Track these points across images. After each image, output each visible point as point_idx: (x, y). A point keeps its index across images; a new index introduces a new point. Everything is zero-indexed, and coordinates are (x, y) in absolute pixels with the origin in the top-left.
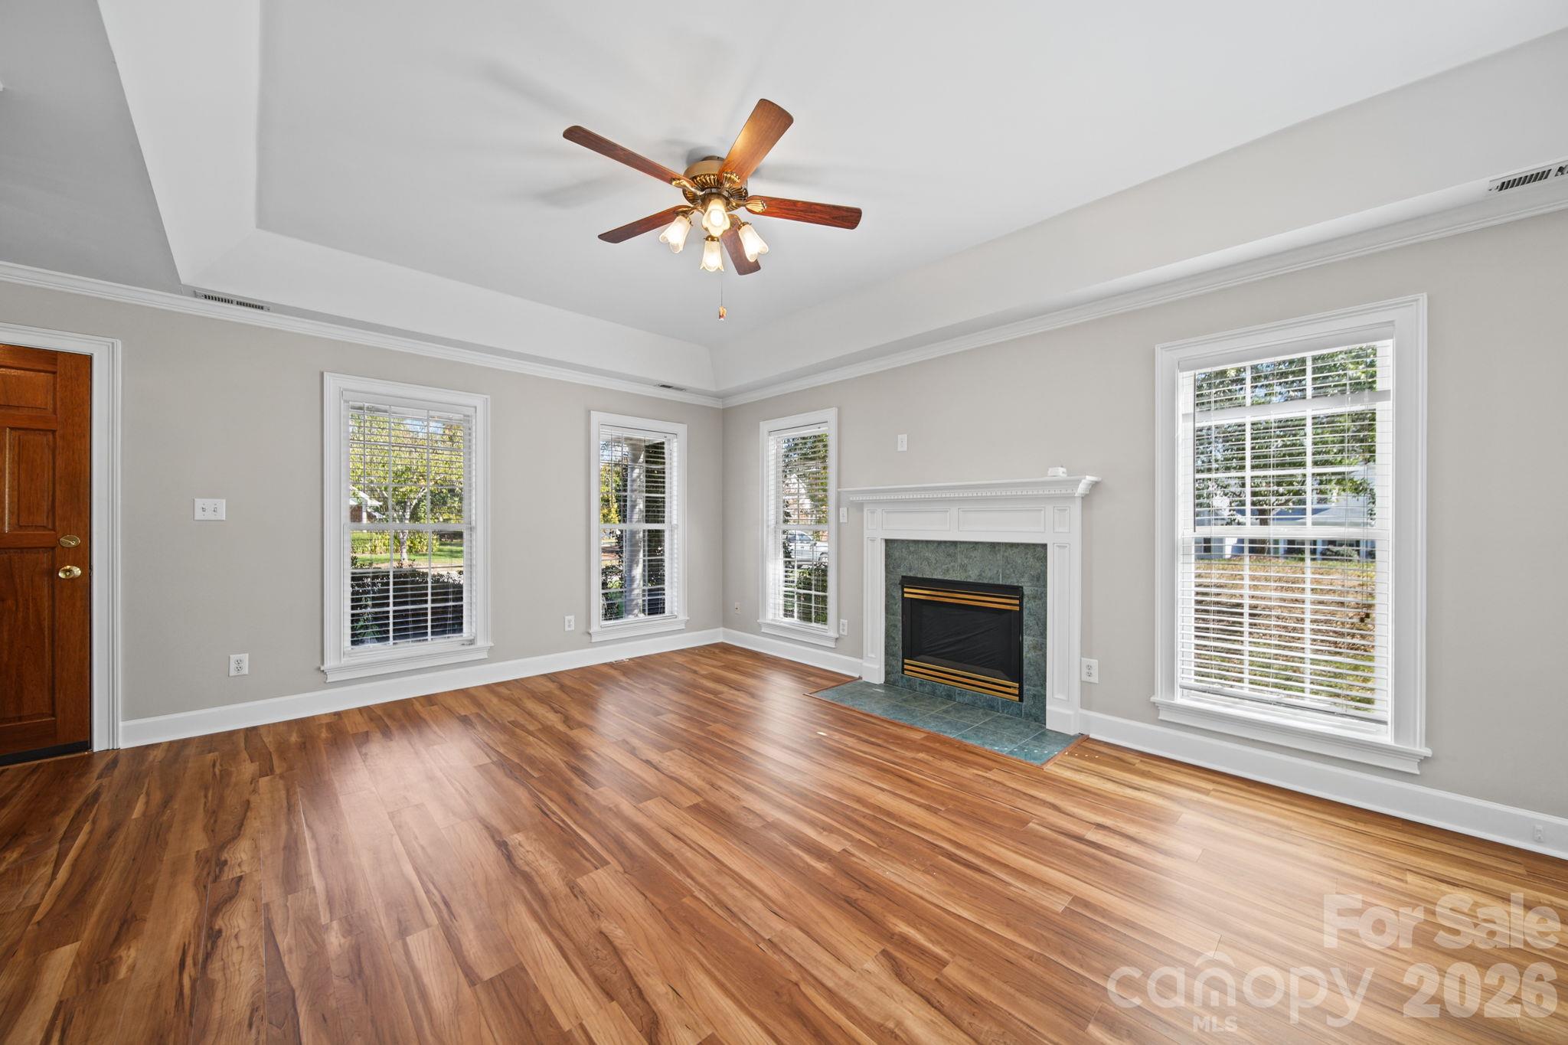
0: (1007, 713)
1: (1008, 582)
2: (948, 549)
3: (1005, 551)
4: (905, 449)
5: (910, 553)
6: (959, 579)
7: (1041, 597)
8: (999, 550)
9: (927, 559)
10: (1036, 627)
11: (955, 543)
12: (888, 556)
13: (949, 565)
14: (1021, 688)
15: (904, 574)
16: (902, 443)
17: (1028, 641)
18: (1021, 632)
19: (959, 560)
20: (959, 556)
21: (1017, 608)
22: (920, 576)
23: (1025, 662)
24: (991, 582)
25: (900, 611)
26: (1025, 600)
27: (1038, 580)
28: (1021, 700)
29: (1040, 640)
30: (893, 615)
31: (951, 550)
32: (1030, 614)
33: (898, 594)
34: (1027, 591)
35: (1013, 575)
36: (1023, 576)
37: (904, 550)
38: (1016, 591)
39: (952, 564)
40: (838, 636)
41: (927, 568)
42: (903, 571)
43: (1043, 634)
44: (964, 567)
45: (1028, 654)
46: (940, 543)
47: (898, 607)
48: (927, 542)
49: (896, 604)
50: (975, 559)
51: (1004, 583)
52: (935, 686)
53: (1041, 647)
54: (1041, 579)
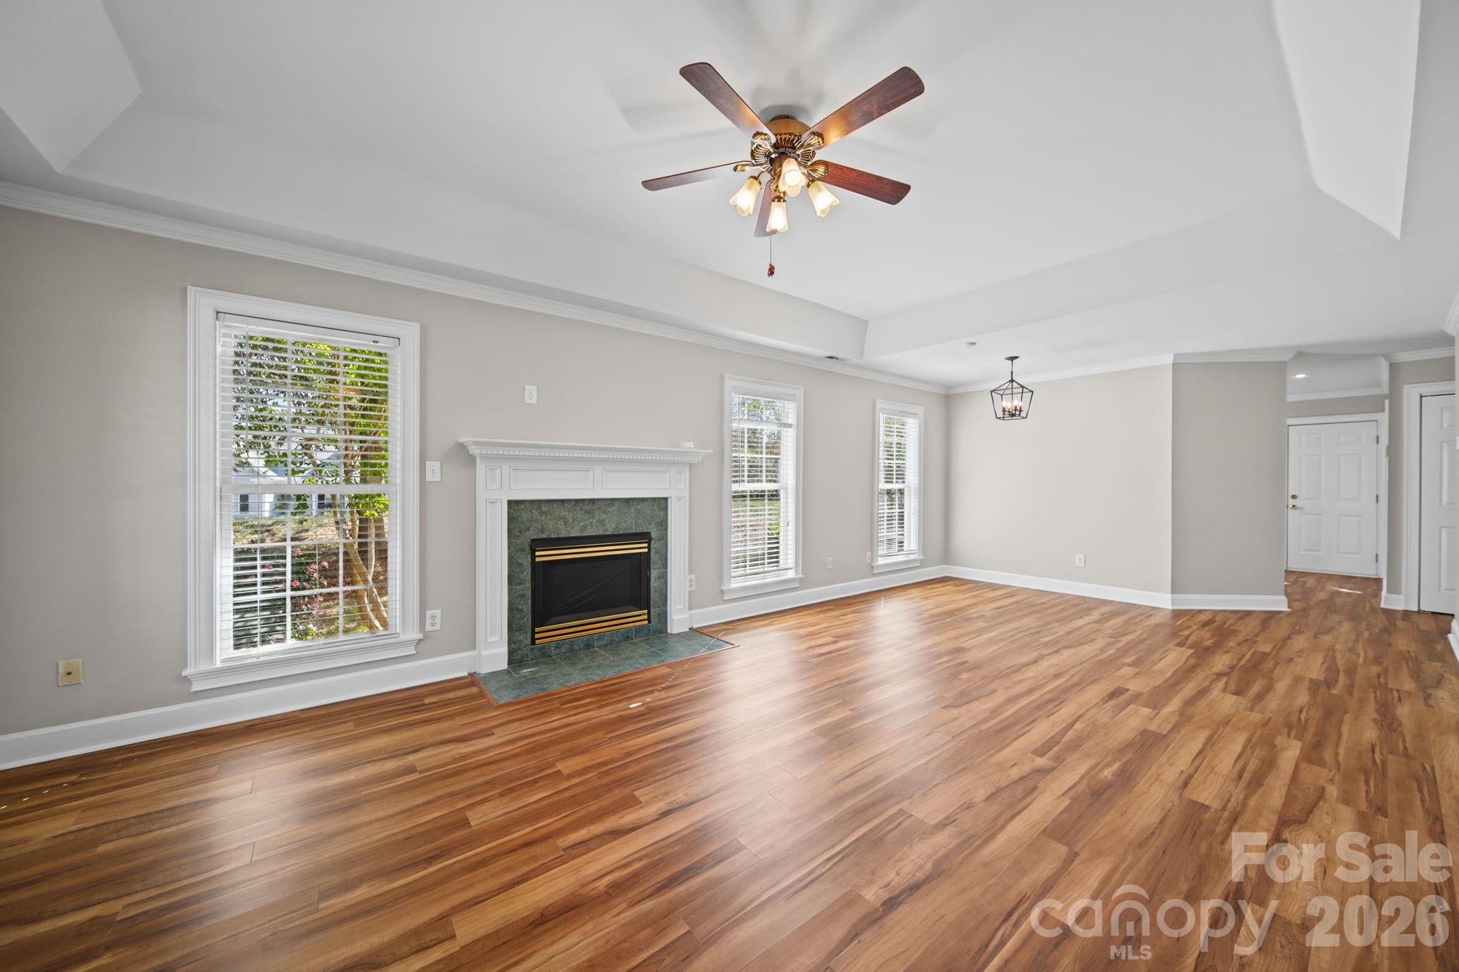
0: (640, 637)
1: (640, 530)
2: (586, 506)
3: (637, 505)
4: (534, 401)
5: (542, 513)
6: (597, 534)
7: (664, 538)
8: (633, 504)
9: (564, 518)
10: (660, 561)
11: (593, 501)
12: (511, 519)
13: (587, 522)
14: (649, 614)
15: (535, 537)
16: (531, 394)
17: (654, 573)
18: (649, 569)
19: (597, 516)
20: (597, 513)
21: (646, 550)
22: (554, 536)
23: (652, 590)
24: (626, 532)
25: (529, 577)
26: (653, 542)
27: (661, 526)
28: (650, 622)
29: (663, 571)
30: (520, 584)
31: (589, 507)
32: (656, 552)
33: (526, 561)
34: (654, 535)
35: (643, 524)
36: (651, 524)
37: (534, 511)
38: (644, 536)
39: (590, 520)
40: (420, 636)
41: (563, 527)
42: (533, 534)
43: (665, 566)
44: (601, 522)
45: (654, 583)
46: (577, 501)
47: (527, 574)
48: (563, 501)
49: (524, 571)
50: (612, 514)
51: (637, 531)
52: (572, 642)
53: (664, 576)
54: (663, 524)
